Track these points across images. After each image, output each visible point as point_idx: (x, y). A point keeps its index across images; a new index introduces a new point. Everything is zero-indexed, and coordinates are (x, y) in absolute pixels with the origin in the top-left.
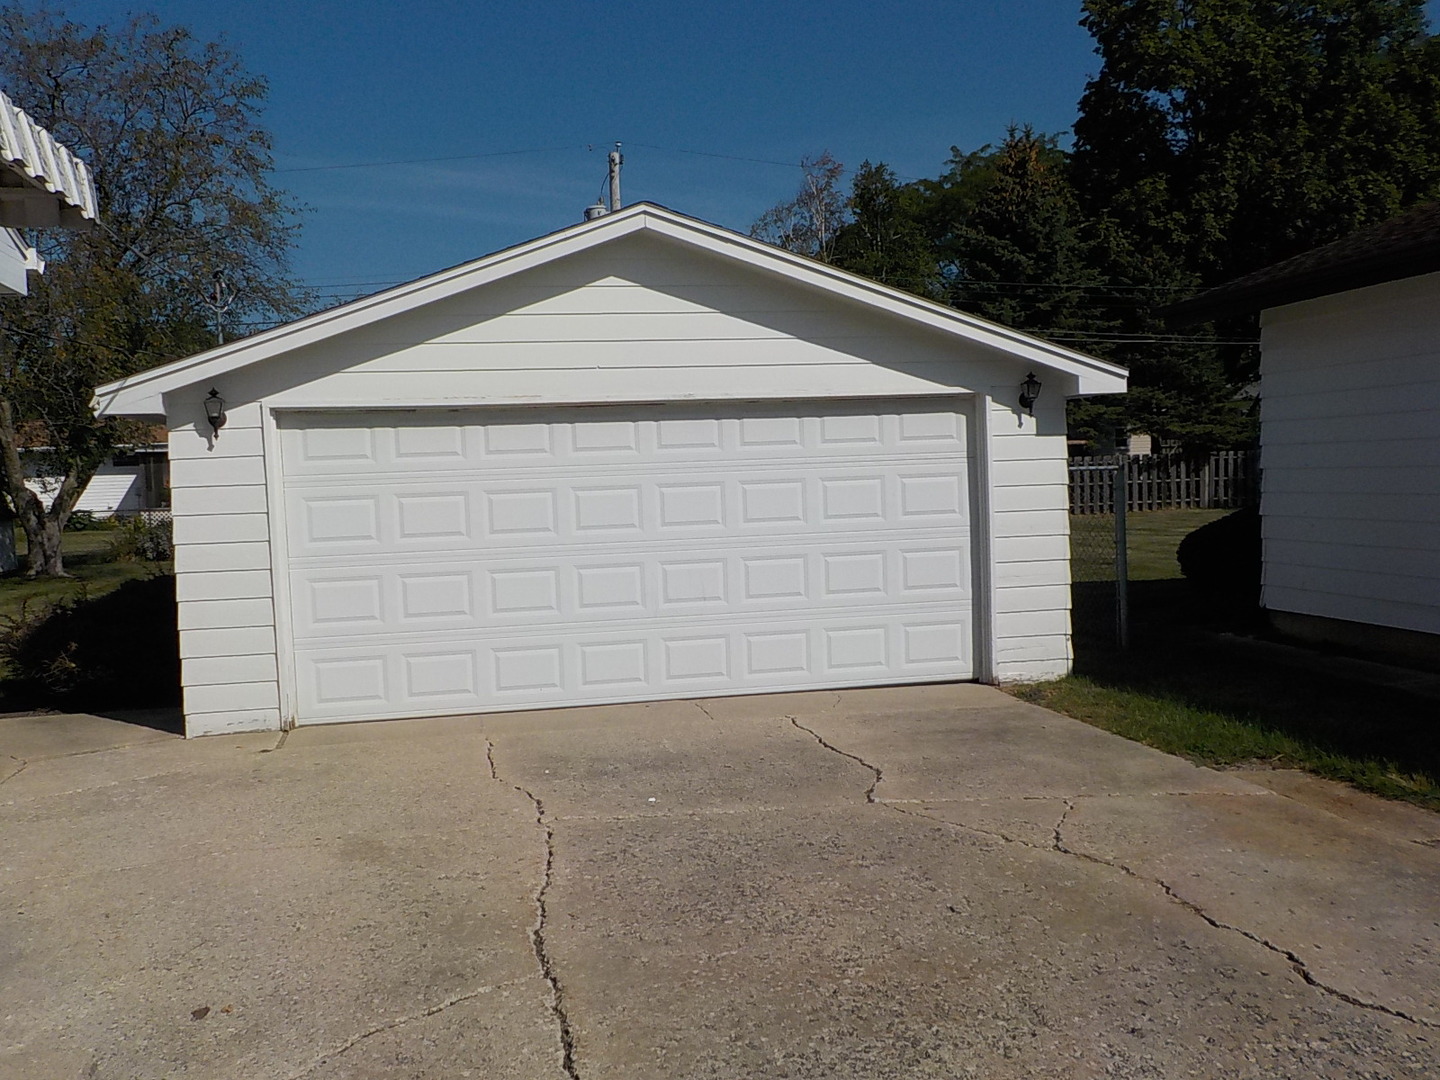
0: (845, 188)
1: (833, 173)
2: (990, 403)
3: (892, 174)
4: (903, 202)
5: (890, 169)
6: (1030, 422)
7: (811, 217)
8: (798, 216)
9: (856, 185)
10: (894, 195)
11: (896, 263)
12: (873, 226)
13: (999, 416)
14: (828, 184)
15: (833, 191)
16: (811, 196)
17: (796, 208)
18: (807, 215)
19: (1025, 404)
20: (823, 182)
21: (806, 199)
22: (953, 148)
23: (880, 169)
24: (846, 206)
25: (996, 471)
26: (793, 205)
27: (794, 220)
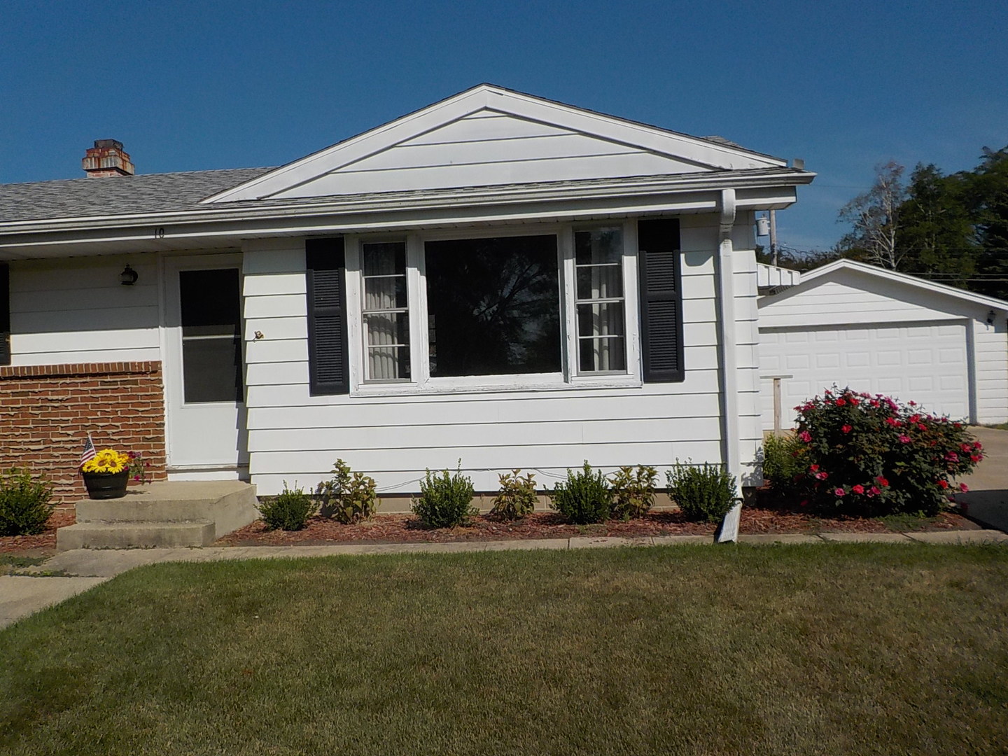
0: (906, 181)
1: (897, 172)
2: (975, 321)
3: (938, 170)
4: (948, 188)
5: (937, 167)
6: (992, 328)
7: (882, 202)
8: (873, 202)
9: (912, 179)
10: (942, 183)
11: (943, 228)
12: (926, 205)
13: (978, 326)
14: (894, 180)
15: (896, 183)
16: (882, 188)
17: (871, 197)
18: (878, 200)
19: (989, 322)
20: (890, 179)
21: (878, 189)
22: (984, 148)
23: (931, 167)
24: (906, 192)
25: (977, 346)
26: (869, 195)
27: (869, 205)
